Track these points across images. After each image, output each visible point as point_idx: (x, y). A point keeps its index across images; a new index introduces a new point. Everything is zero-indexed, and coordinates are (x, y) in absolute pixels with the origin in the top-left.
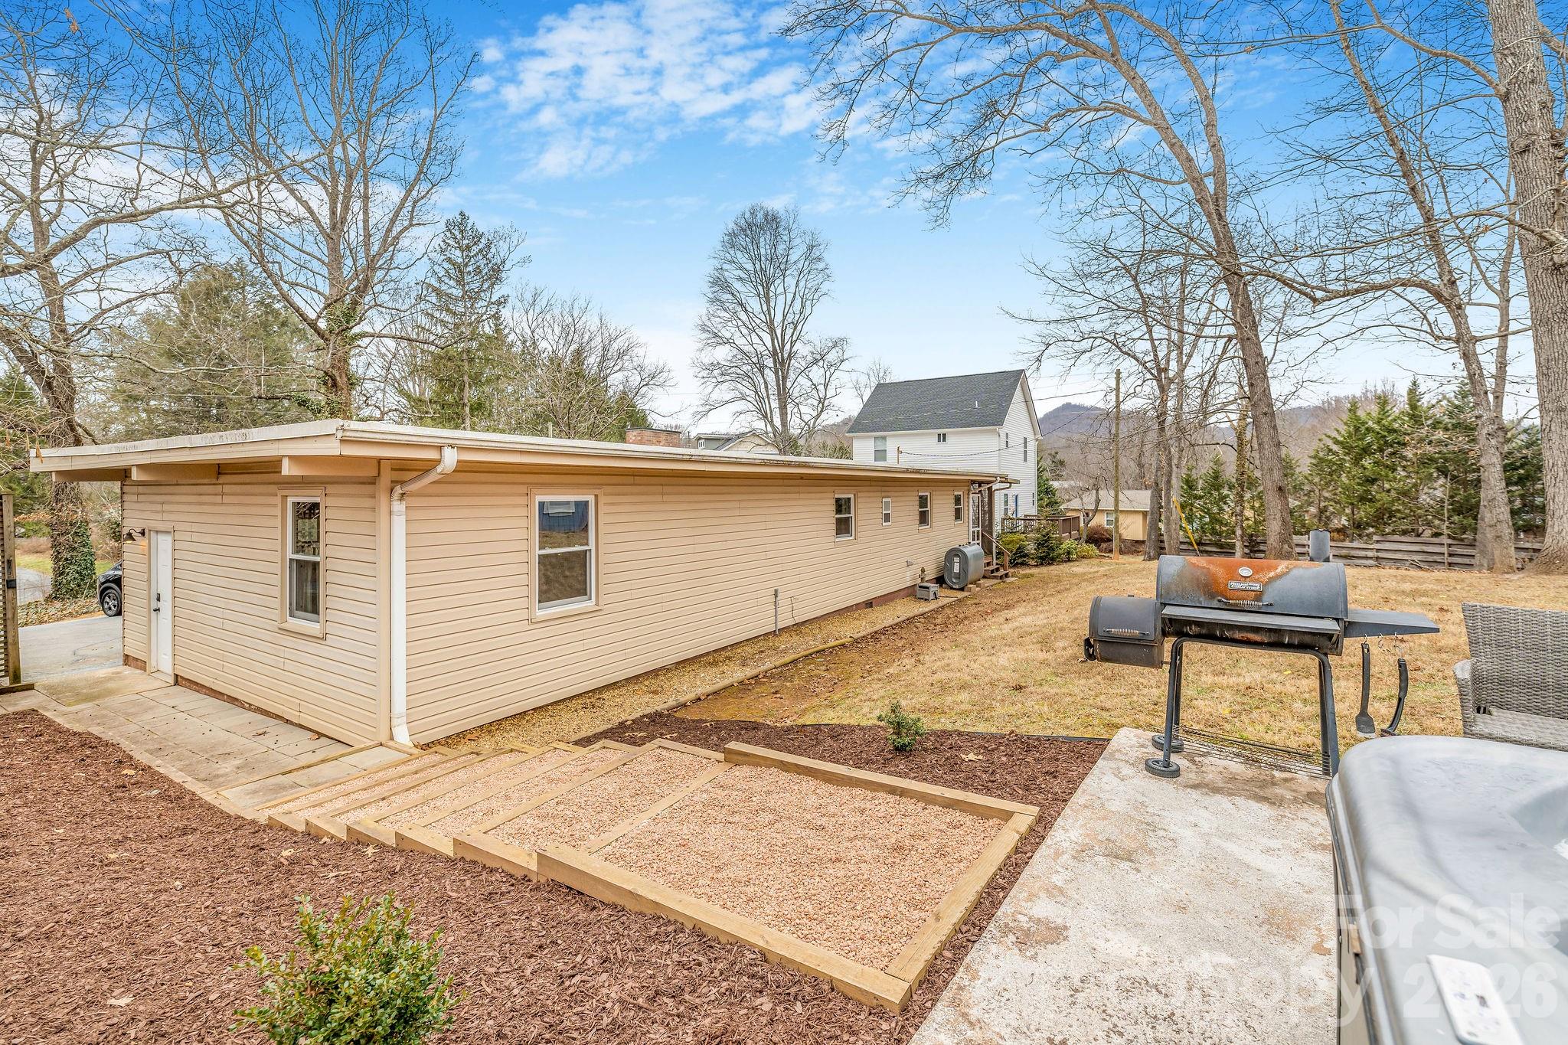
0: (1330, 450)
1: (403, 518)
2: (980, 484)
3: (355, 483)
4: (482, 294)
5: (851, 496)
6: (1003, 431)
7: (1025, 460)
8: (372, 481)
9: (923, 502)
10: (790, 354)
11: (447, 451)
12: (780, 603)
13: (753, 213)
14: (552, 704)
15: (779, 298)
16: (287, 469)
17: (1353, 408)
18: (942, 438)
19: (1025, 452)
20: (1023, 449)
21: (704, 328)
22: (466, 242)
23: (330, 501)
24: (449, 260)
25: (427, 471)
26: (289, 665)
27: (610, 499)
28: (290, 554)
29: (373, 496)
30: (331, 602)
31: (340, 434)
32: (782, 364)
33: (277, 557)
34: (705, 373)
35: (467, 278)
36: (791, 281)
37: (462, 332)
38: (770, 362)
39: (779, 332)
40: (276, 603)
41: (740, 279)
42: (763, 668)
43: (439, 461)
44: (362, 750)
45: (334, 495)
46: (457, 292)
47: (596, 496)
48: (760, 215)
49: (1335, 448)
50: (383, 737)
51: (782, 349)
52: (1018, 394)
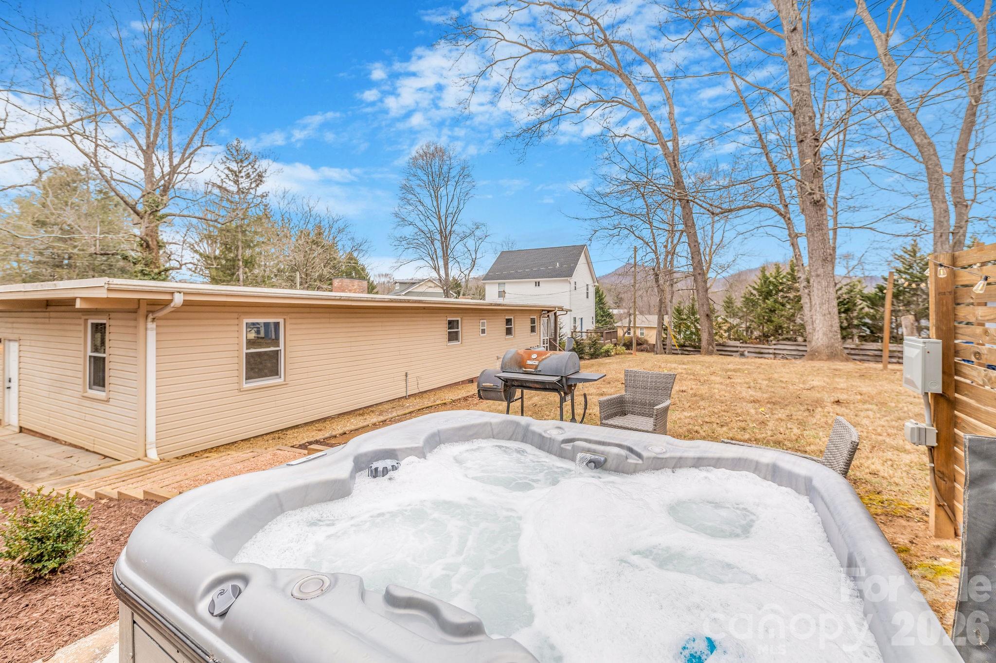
0: (752, 293)
1: (154, 332)
2: (549, 311)
3: (125, 312)
4: (251, 190)
5: (459, 319)
6: (573, 280)
7: (587, 297)
8: (135, 311)
9: (508, 321)
10: (451, 231)
11: (177, 295)
12: (409, 380)
13: (428, 147)
14: (254, 437)
15: (443, 198)
16: (78, 305)
17: (763, 270)
18: (538, 284)
19: (587, 293)
20: (586, 291)
21: (396, 215)
22: (240, 157)
23: (112, 322)
24: (228, 168)
25: (167, 305)
26: (88, 417)
27: (294, 321)
28: (89, 353)
29: (136, 320)
30: (112, 380)
31: (106, 286)
32: (445, 237)
33: (81, 354)
34: (397, 243)
35: (241, 180)
36: (451, 188)
37: (237, 214)
38: (438, 237)
39: (443, 219)
40: (80, 381)
41: (419, 186)
42: (390, 416)
43: (171, 301)
44: (126, 462)
45: (114, 319)
46: (234, 189)
47: (285, 319)
48: (432, 148)
49: (755, 292)
50: (141, 455)
51: (445, 230)
52: (582, 259)
